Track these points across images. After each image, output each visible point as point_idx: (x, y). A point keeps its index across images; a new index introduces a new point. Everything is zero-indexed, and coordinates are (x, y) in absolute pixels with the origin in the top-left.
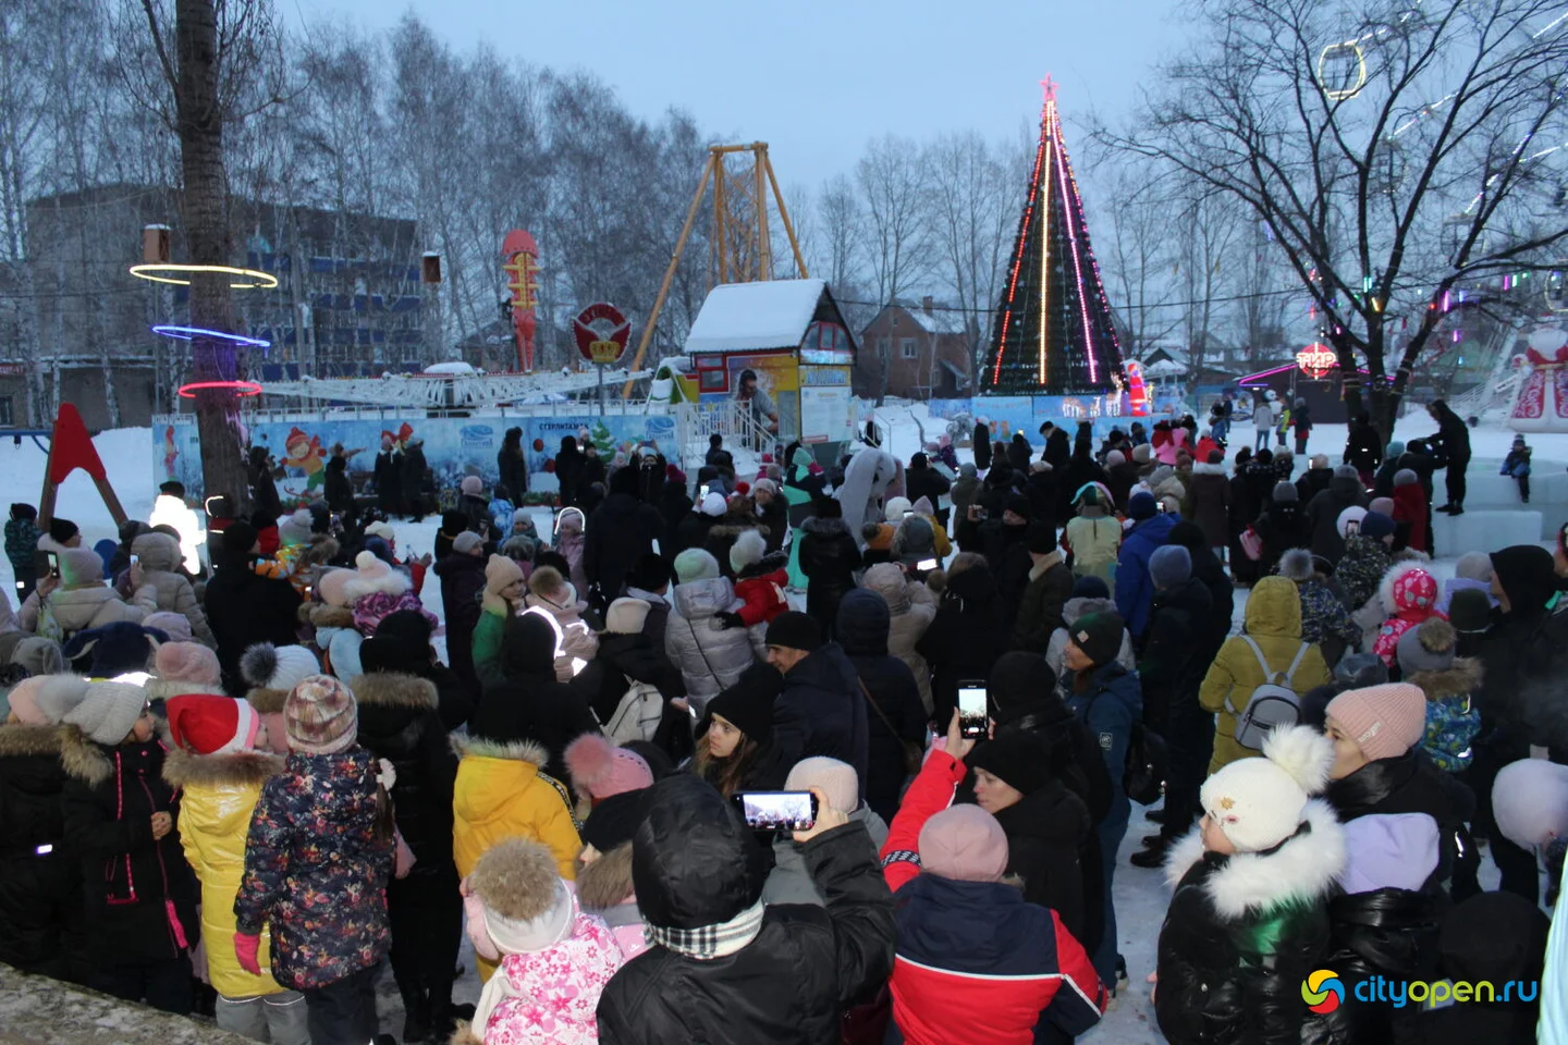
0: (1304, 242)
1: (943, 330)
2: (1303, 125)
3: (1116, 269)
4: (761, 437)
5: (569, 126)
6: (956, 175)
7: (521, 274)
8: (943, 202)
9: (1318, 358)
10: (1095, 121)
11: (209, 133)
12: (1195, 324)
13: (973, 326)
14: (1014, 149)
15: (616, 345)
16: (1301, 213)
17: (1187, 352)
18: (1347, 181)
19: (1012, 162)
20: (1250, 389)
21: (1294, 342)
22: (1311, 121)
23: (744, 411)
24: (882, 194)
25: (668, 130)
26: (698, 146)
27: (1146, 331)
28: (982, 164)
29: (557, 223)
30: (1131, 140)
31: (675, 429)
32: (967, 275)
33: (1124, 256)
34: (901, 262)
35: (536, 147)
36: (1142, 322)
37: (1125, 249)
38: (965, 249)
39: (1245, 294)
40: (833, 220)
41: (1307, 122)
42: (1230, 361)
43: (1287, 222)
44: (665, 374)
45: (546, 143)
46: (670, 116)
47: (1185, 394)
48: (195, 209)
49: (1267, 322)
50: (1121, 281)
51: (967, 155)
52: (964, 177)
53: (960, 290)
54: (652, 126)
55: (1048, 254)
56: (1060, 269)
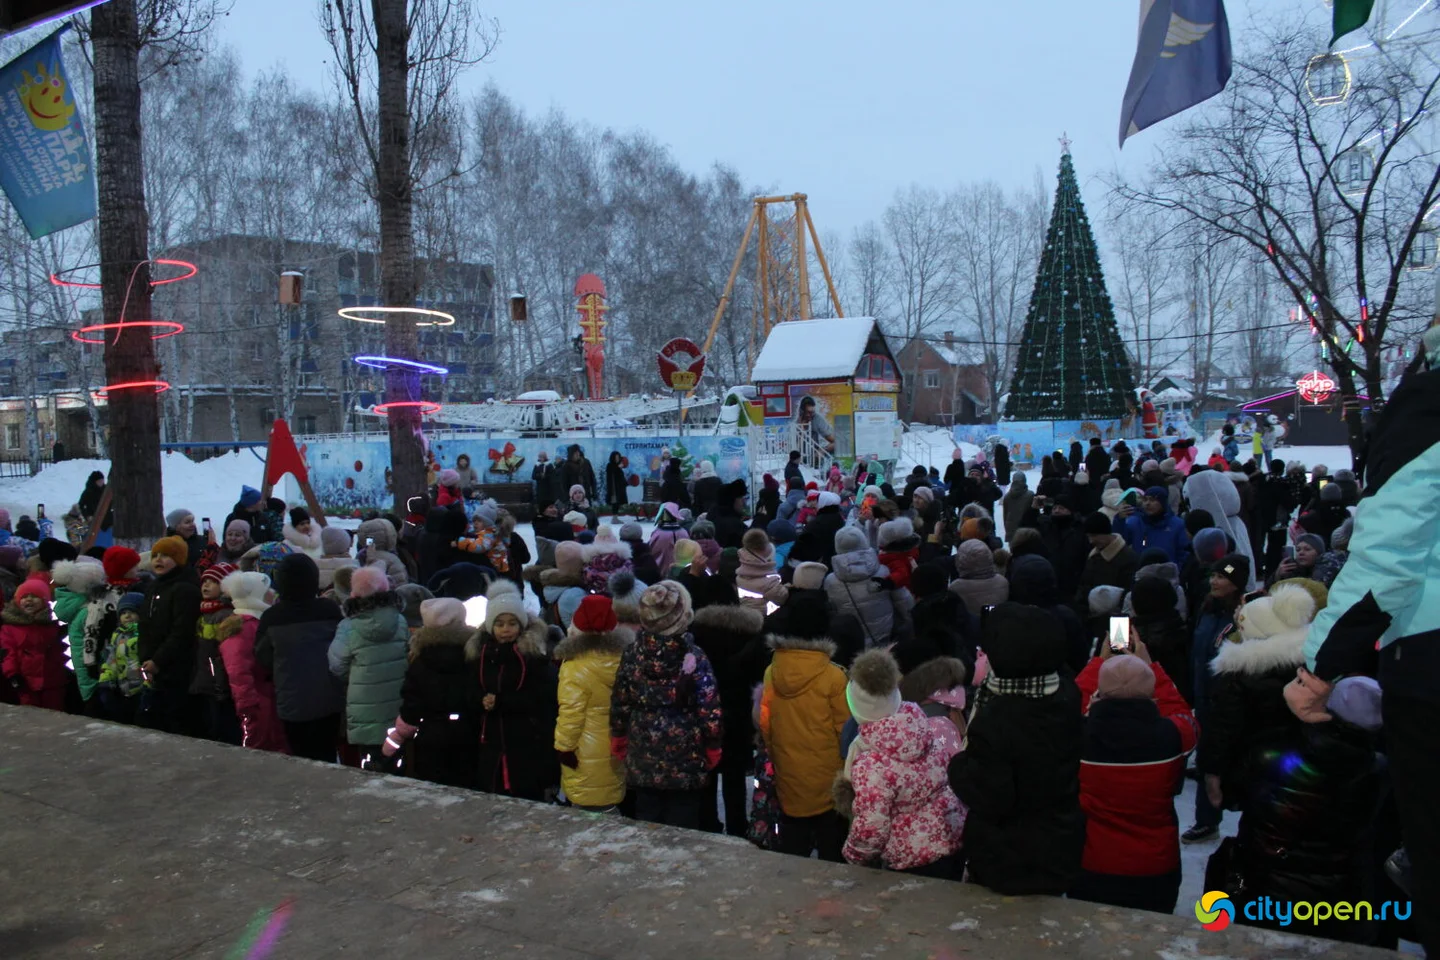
0: (1306, 280)
1: (964, 362)
2: (1303, 177)
3: (1125, 305)
4: (820, 455)
5: (628, 182)
6: (976, 221)
7: (591, 313)
8: (964, 245)
9: (1318, 384)
10: (1118, 179)
11: (402, 202)
12: (1199, 355)
13: (992, 359)
14: (1029, 197)
15: (693, 375)
16: (1303, 255)
17: (1191, 380)
18: (1344, 226)
19: (1028, 208)
20: (1252, 414)
21: (1292, 371)
22: (1311, 174)
23: (804, 432)
24: (908, 239)
25: (714, 184)
26: (741, 197)
27: (1153, 362)
28: (999, 210)
29: (618, 268)
30: (1151, 194)
31: (745, 448)
32: (986, 311)
33: (1133, 293)
34: (926, 300)
35: (599, 200)
36: (1150, 353)
37: (1133, 286)
38: (984, 288)
39: (1246, 327)
40: (862, 262)
41: (1307, 174)
42: (1232, 388)
43: (1291, 263)
44: (733, 400)
45: (607, 196)
46: (715, 170)
47: (1191, 418)
48: (391, 262)
49: (1267, 352)
50: (1130, 316)
51: (986, 203)
52: (983, 222)
53: (981, 325)
54: (701, 179)
55: (1066, 292)
56: (1077, 306)
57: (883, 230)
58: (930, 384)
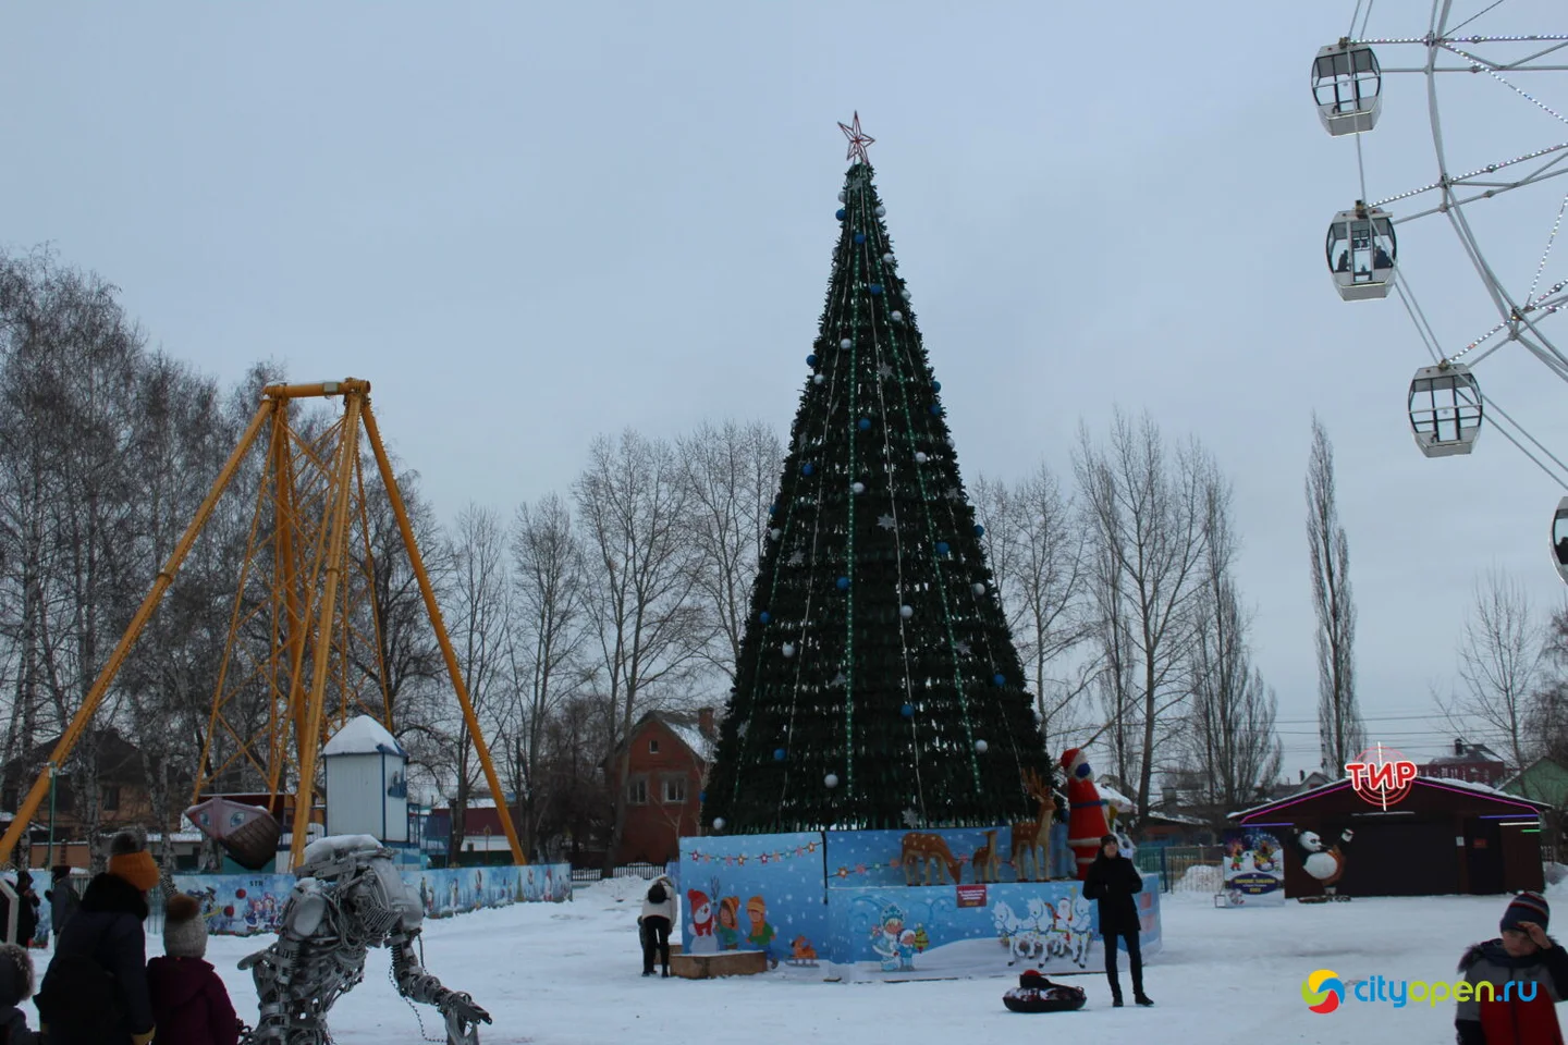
24: (617, 527)
34: (645, 637)
40: (534, 568)
55: (858, 487)
56: (887, 522)
57: (572, 508)
58: (672, 796)
